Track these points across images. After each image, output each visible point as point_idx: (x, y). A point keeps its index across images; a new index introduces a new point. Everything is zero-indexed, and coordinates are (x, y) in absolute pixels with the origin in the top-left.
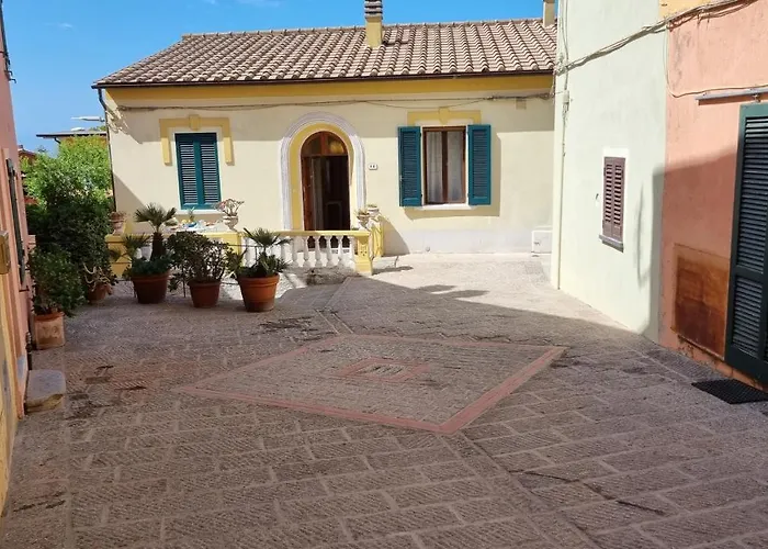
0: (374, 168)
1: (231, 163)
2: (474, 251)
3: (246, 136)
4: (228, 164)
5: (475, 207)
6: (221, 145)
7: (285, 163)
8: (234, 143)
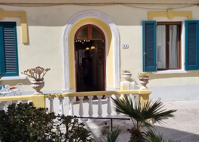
0: (126, 47)
1: (27, 43)
2: (187, 99)
3: (38, 23)
4: (25, 44)
5: (189, 71)
6: (20, 29)
7: (67, 43)
8: (29, 27)
